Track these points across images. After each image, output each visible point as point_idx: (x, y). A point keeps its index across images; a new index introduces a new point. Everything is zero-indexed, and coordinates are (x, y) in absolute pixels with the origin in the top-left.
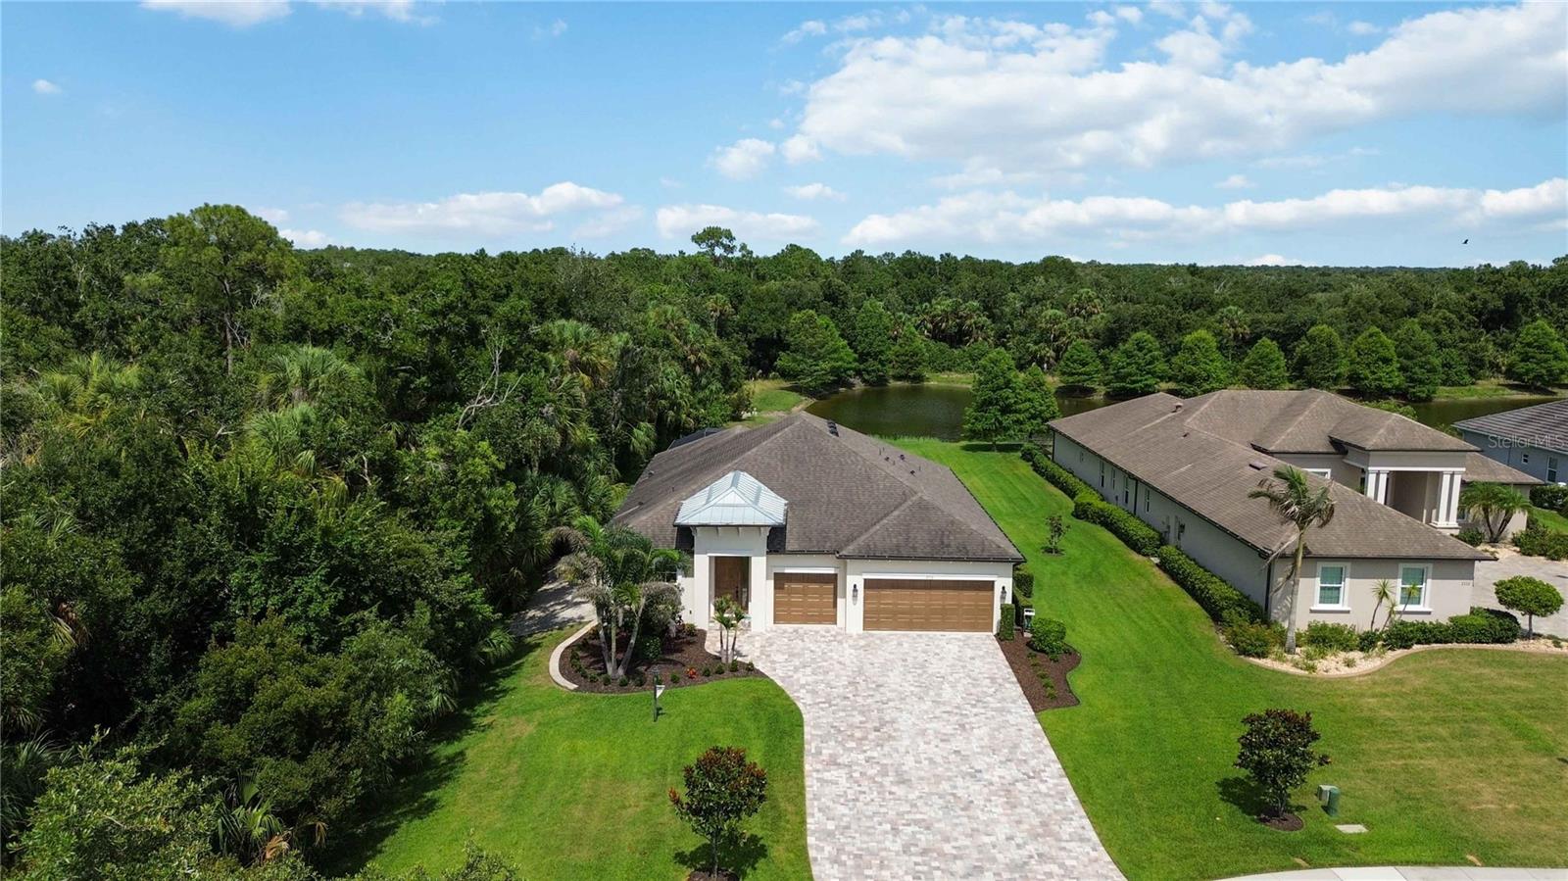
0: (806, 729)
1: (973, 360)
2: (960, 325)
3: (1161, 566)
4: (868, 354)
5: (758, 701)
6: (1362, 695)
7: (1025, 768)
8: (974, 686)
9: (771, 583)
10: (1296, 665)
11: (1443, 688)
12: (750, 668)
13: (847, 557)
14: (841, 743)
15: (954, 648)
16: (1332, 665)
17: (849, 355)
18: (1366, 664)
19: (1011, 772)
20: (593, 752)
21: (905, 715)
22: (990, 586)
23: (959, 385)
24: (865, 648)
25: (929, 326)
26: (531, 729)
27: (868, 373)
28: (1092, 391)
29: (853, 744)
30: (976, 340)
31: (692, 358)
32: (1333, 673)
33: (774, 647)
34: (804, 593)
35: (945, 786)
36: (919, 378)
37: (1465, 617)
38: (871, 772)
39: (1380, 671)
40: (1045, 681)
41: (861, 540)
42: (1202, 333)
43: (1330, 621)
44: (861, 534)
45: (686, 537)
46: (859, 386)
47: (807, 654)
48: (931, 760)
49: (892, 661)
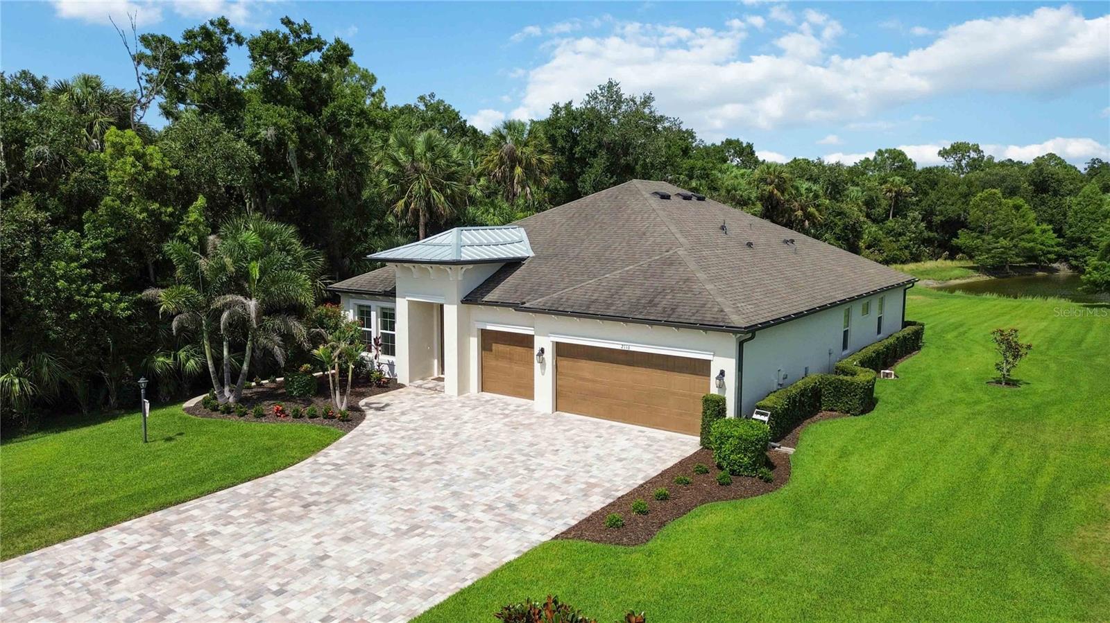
9: (475, 342)
13: (527, 309)
27: (1076, 258)
41: (559, 293)
44: (564, 287)
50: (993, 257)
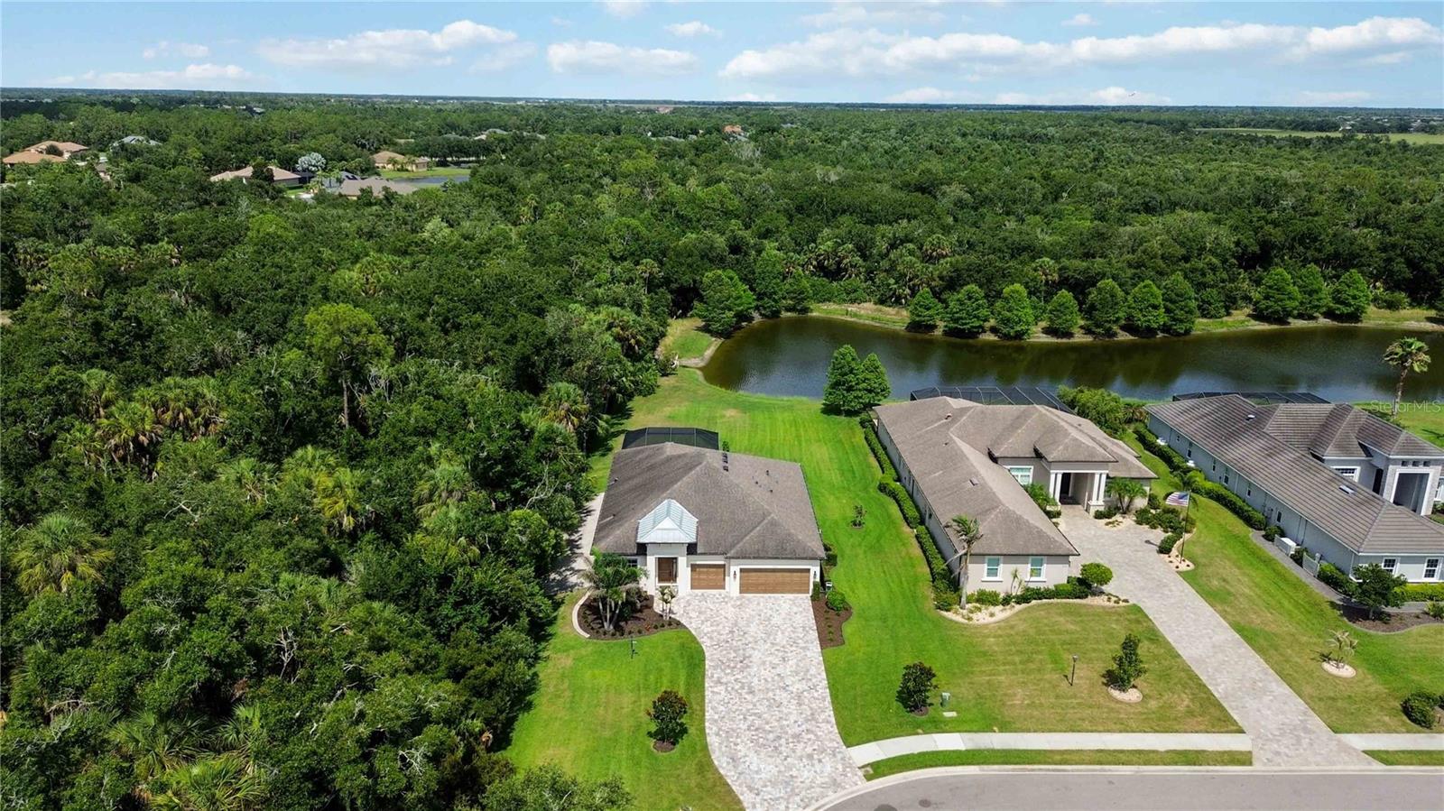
0: (707, 662)
1: (848, 294)
2: (839, 263)
3: (917, 537)
4: (765, 294)
5: (683, 645)
6: (988, 636)
7: (810, 684)
8: (794, 632)
9: (689, 569)
10: (963, 617)
11: (1032, 632)
12: (678, 623)
13: (730, 558)
14: (722, 670)
15: (786, 606)
16: (983, 617)
17: (748, 298)
18: (1000, 613)
19: (803, 686)
20: (603, 677)
21: (756, 652)
22: (808, 570)
23: (835, 317)
24: (740, 606)
25: (815, 263)
26: (569, 662)
27: (765, 309)
28: (934, 327)
29: (728, 671)
30: (850, 276)
31: (632, 341)
32: (982, 621)
33: (691, 607)
34: (707, 573)
35: (771, 694)
36: (805, 310)
37: (1063, 585)
38: (737, 687)
39: (1006, 620)
40: (831, 629)
41: (738, 547)
42: (1017, 286)
43: (989, 588)
44: (738, 543)
45: (642, 549)
46: (757, 318)
47: (709, 612)
48: (766, 680)
49: (754, 617)
50: (723, 325)
